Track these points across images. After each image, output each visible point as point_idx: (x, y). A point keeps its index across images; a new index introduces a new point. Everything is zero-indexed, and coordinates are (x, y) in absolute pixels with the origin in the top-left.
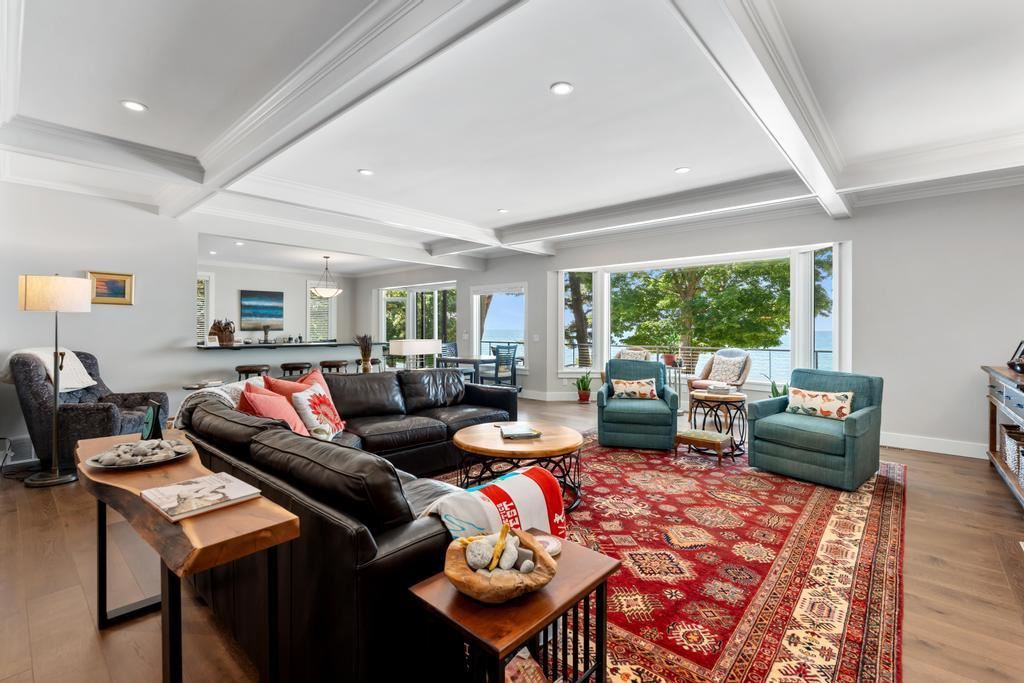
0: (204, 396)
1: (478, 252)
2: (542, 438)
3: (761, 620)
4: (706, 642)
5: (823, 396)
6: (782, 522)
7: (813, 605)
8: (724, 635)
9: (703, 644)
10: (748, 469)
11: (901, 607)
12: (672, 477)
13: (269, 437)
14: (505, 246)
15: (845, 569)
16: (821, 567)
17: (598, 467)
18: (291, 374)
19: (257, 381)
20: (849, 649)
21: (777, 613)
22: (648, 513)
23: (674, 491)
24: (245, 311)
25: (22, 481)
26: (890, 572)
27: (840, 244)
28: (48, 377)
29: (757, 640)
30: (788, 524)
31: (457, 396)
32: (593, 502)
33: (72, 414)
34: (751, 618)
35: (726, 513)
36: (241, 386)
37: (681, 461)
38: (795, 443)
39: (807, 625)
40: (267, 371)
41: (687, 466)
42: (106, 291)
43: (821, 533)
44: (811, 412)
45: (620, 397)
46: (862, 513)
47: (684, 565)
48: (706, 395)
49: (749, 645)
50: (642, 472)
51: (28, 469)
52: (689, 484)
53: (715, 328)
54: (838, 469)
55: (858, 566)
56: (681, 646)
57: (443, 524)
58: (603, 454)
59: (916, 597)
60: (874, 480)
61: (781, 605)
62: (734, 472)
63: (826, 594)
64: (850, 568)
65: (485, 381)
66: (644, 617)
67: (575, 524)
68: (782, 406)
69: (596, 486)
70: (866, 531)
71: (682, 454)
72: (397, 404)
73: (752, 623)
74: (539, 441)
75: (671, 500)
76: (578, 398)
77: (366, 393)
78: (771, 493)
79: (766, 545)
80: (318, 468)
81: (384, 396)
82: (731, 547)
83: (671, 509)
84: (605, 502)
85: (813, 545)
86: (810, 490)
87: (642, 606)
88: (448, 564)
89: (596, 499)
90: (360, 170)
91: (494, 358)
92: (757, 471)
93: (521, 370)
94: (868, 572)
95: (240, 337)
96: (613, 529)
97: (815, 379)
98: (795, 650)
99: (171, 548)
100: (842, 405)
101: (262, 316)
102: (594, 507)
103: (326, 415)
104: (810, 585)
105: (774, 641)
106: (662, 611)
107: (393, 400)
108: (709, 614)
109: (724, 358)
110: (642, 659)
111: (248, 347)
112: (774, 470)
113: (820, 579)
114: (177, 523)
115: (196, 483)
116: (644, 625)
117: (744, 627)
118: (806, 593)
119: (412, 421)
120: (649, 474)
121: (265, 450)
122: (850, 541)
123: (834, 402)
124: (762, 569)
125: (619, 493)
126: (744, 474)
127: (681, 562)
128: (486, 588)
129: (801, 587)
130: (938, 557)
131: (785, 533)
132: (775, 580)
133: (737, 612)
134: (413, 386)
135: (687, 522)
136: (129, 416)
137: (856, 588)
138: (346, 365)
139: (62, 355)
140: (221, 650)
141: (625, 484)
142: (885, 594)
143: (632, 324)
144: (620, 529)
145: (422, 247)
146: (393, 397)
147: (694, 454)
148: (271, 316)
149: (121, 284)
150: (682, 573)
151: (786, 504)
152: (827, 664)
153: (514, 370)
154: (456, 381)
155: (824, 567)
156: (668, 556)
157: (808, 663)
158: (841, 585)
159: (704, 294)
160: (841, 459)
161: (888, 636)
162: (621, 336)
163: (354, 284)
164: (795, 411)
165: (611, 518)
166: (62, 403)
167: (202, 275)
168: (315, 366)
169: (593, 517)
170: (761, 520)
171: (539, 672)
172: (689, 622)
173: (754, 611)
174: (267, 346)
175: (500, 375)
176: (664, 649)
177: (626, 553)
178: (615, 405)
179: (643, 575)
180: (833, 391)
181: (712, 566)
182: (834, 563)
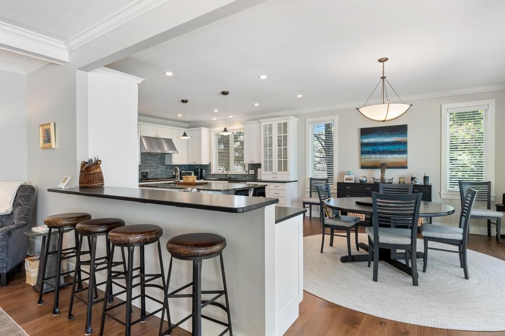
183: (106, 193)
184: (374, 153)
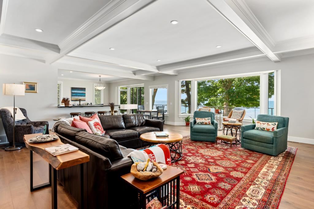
0: (61, 122)
1: (151, 74)
2: (169, 136)
3: (235, 194)
4: (216, 200)
5: (267, 124)
6: (249, 165)
7: (253, 190)
8: (222, 198)
9: (215, 200)
10: (241, 149)
11: (283, 192)
12: (214, 151)
13: (81, 134)
14: (160, 72)
15: (267, 180)
16: (259, 179)
17: (189, 147)
18: (88, 115)
19: (77, 118)
20: (262, 203)
21: (241, 192)
22: (204, 162)
23: (214, 155)
24: (73, 94)
25: (4, 149)
26: (282, 181)
27: (277, 71)
28: (12, 116)
29: (233, 200)
30: (251, 166)
31: (143, 123)
32: (186, 158)
33: (19, 128)
34: (232, 193)
35: (230, 162)
36: (72, 119)
37: (218, 146)
38: (257, 139)
39: (250, 196)
40: (80, 115)
41: (220, 147)
42: (29, 88)
43: (261, 169)
44: (263, 129)
45: (198, 124)
46: (278, 163)
47: (213, 178)
48: (228, 123)
49: (230, 201)
50: (204, 149)
51: (5, 145)
52: (220, 153)
53: (237, 100)
54: (271, 149)
55: (271, 179)
56: (208, 201)
57: (132, 159)
58: (191, 143)
59: (289, 189)
60: (284, 153)
61: (243, 190)
62: (236, 149)
63: (258, 187)
64: (269, 180)
65: (153, 118)
66: (197, 192)
67: (179, 165)
68: (253, 127)
69: (188, 153)
70: (277, 169)
71: (219, 143)
72: (123, 126)
73: (232, 195)
74: (168, 138)
75: (212, 158)
76: (186, 124)
77: (112, 122)
78: (247, 156)
79: (241, 172)
80: (95, 143)
81: (118, 123)
82: (230, 173)
83: (212, 161)
84: (190, 158)
85: (258, 172)
86: (261, 155)
87: (197, 189)
88: (131, 169)
89: (187, 157)
90: (110, 48)
91: (157, 110)
92: (244, 149)
93: (166, 114)
94: (275, 182)
95: (71, 103)
96: (191, 166)
97: (265, 118)
98: (244, 203)
99: (54, 163)
100: (274, 127)
101: (78, 96)
102: (186, 160)
103: (99, 129)
104: (254, 185)
105: (238, 200)
106: (204, 191)
107: (121, 124)
108: (218, 192)
109: (236, 111)
110: (195, 204)
111: (74, 106)
112: (250, 148)
113: (257, 183)
114: (55, 157)
115: (60, 146)
116: (197, 195)
117: (229, 196)
118: (252, 187)
119: (127, 131)
120: (206, 150)
121: (80, 138)
122: (271, 172)
123: (271, 126)
124: (238, 180)
125: (195, 155)
126: (239, 150)
127: (212, 177)
128: (141, 175)
129: (250, 185)
130: (300, 177)
131: (249, 169)
132: (242, 183)
133: (228, 192)
134: (127, 119)
135: (217, 165)
136: (36, 129)
137: (269, 186)
138: (106, 113)
139: (16, 109)
140: (67, 198)
141: (198, 153)
142: (278, 188)
143: (208, 99)
144: (194, 166)
145: (132, 72)
146: (121, 123)
147: (223, 143)
148: (81, 96)
149: (34, 86)
150: (212, 180)
151: (252, 160)
152: (253, 207)
153: (163, 115)
154: (142, 118)
155: (260, 180)
156: (208, 175)
157: (247, 207)
158: (264, 185)
159: (234, 88)
160: (272, 145)
161: (276, 200)
162: (204, 103)
163: (109, 85)
164: (258, 129)
165: (192, 163)
166: (16, 124)
167: (59, 82)
168: (96, 113)
169: (186, 163)
170: (242, 165)
171: (160, 204)
172: (211, 194)
173: (233, 191)
174: (80, 106)
175: (159, 116)
176: (202, 202)
177: (195, 174)
178: (196, 126)
179: (199, 180)
180: (271, 122)
181: (222, 178)
182: (264, 178)
183: (70, 106)
184: (76, 96)
